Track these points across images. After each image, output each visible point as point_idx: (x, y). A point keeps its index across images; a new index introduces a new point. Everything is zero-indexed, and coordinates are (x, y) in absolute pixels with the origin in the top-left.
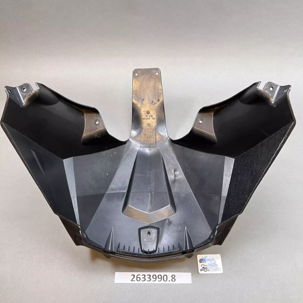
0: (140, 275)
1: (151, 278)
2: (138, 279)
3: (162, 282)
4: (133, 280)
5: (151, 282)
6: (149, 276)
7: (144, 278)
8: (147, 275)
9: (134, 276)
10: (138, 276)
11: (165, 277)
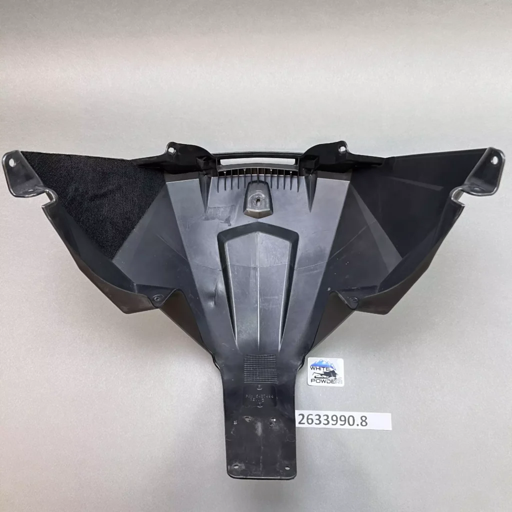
0: (312, 415)
1: (330, 419)
2: (310, 421)
3: (347, 426)
4: (302, 422)
5: (330, 426)
6: (326, 417)
7: (318, 419)
8: (324, 416)
9: (303, 416)
10: (310, 417)
11: (351, 419)
